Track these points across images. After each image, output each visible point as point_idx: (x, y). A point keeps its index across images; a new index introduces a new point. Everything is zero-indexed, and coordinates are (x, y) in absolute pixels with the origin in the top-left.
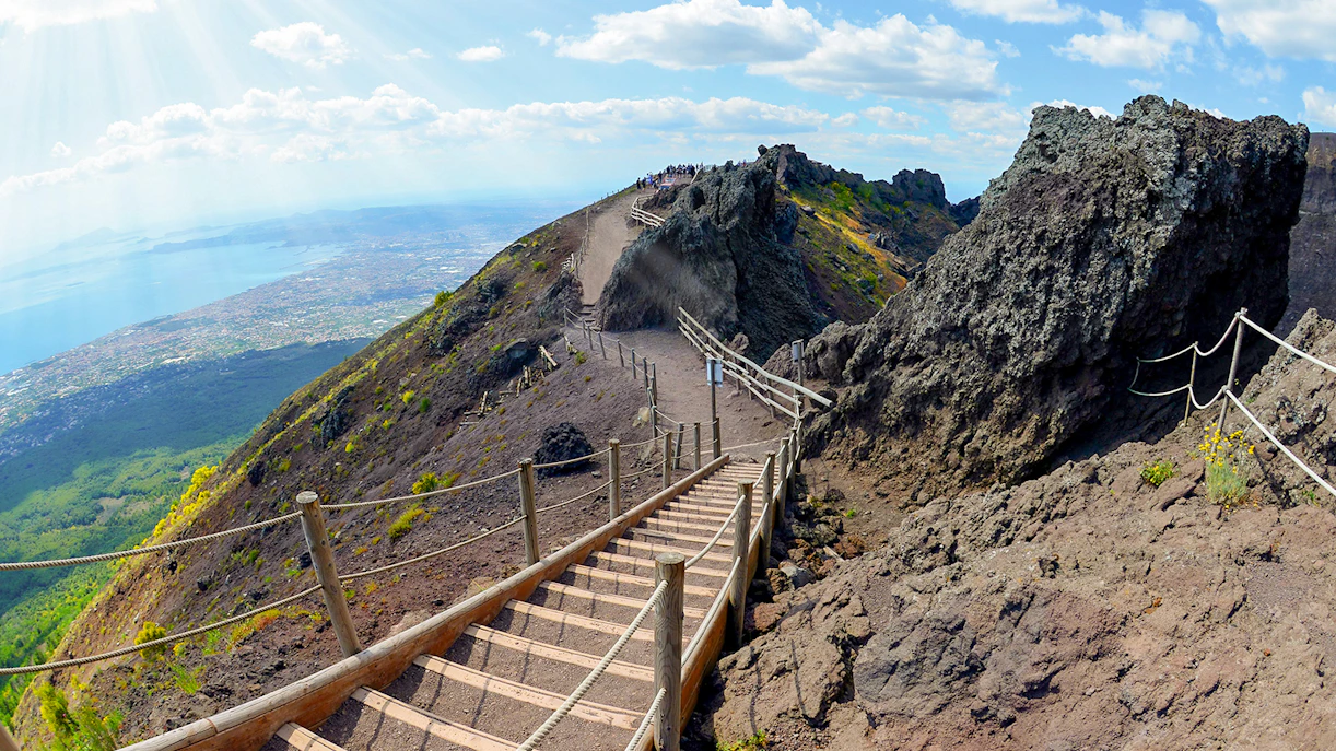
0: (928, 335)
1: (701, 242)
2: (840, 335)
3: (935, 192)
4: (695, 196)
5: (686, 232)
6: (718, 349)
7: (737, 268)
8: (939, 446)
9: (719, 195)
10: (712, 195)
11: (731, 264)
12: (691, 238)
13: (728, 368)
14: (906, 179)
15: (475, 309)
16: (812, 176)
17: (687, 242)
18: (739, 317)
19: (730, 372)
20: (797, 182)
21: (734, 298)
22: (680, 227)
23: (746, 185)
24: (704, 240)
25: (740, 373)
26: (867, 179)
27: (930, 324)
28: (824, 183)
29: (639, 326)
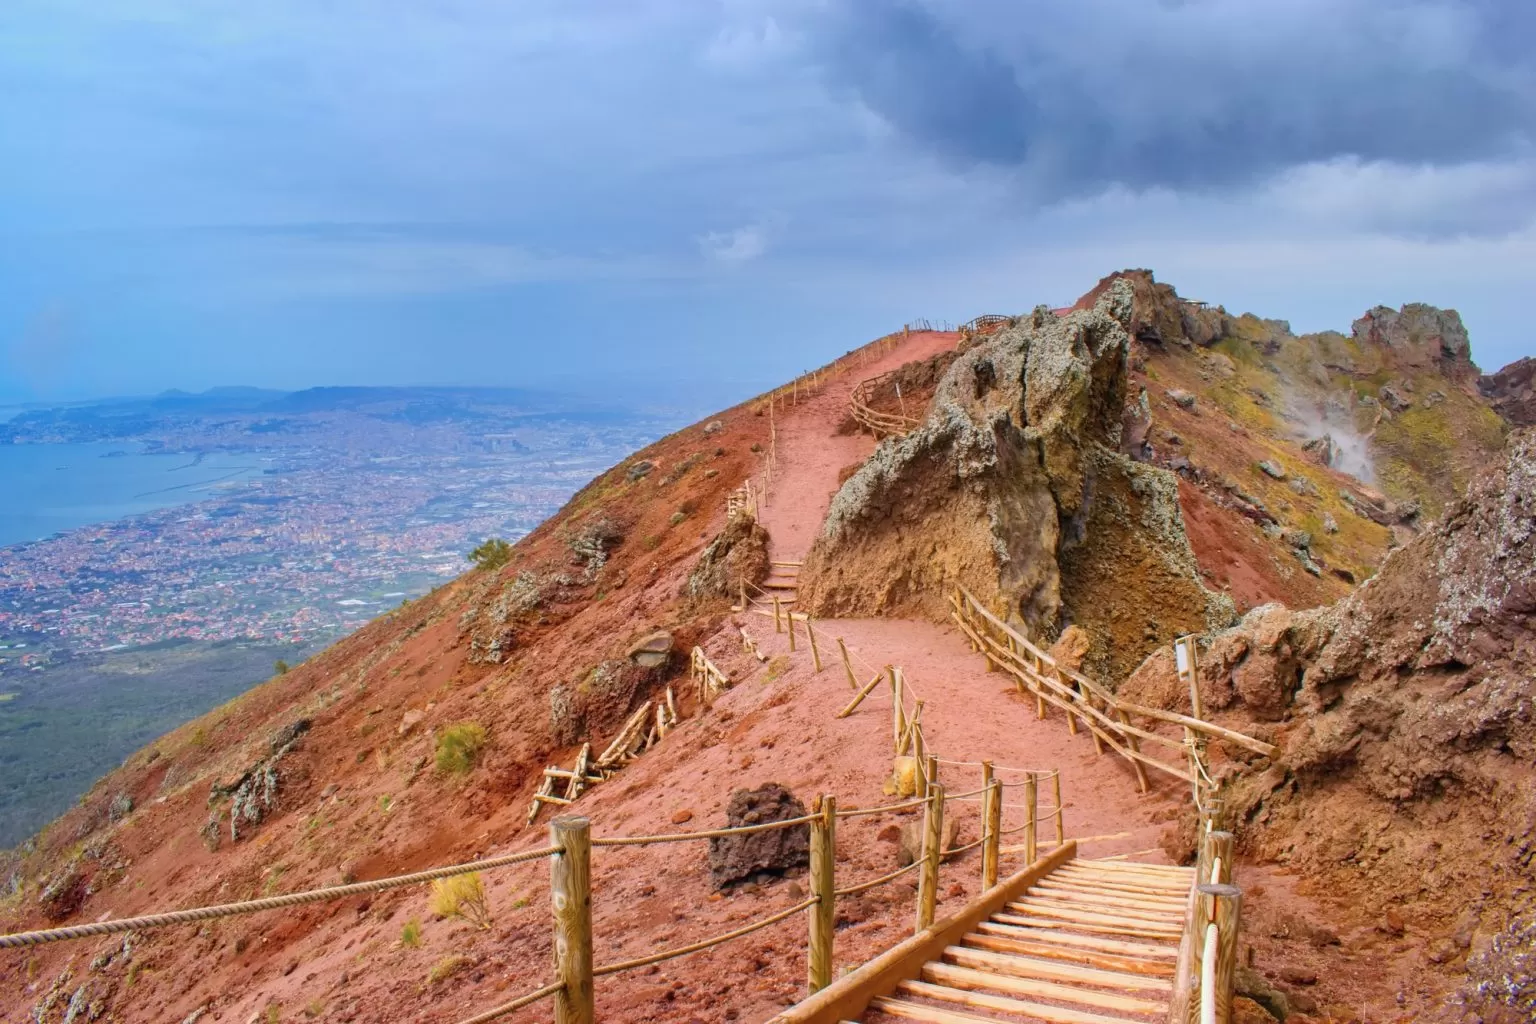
0: (1475, 622)
1: (994, 459)
2: (1278, 628)
3: (1445, 350)
4: (978, 373)
5: (966, 440)
6: (1027, 656)
7: (1058, 507)
8: (1511, 841)
9: (1024, 370)
10: (1012, 371)
11: (1048, 498)
12: (975, 451)
13: (1050, 691)
14: (1383, 326)
15: (564, 579)
16: (1186, 329)
17: (968, 458)
18: (1063, 599)
19: (1053, 700)
20: (1157, 342)
21: (1054, 562)
22: (954, 431)
23: (1075, 350)
24: (999, 456)
25: (1071, 699)
26: (1297, 330)
27: (1480, 600)
28: (1209, 344)
29: (879, 612)
